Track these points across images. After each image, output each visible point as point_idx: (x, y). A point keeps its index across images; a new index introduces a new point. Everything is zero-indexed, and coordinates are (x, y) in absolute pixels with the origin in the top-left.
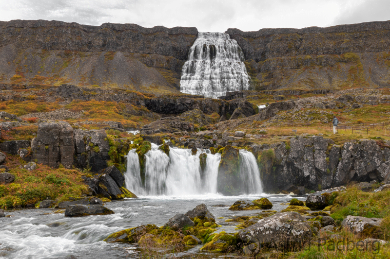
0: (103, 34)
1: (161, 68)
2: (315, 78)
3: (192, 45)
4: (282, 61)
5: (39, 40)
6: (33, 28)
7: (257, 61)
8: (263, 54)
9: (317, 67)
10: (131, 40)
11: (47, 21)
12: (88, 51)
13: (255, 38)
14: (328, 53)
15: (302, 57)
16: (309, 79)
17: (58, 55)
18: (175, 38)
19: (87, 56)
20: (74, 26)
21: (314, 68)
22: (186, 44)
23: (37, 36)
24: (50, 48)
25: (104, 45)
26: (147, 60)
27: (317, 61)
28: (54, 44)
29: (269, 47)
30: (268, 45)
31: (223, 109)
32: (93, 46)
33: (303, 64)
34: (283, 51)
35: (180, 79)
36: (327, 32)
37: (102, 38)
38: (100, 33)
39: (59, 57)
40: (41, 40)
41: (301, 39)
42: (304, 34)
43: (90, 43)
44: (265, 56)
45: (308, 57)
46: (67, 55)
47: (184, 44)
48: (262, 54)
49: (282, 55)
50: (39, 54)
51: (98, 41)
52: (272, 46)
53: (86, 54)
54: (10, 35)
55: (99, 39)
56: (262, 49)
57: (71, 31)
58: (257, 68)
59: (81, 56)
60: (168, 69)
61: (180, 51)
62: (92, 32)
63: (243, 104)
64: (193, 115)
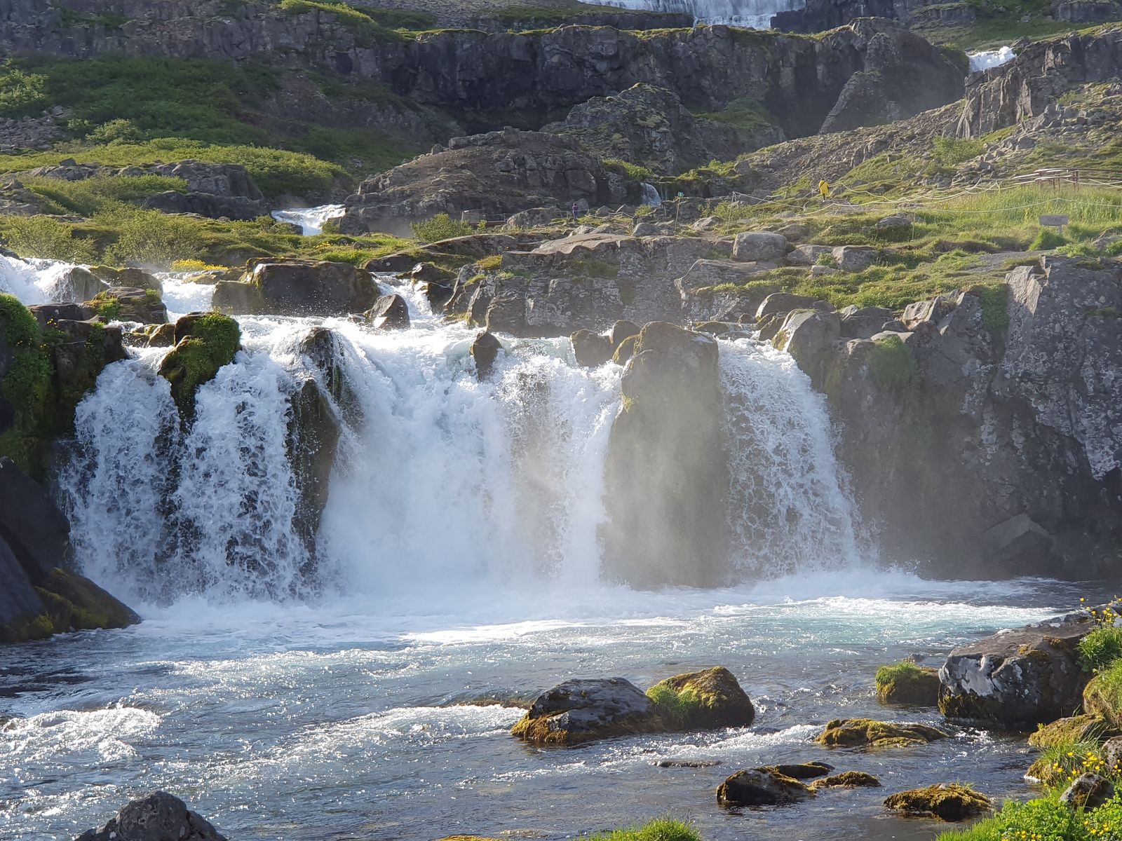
31: (787, 76)
63: (894, 51)
64: (632, 117)
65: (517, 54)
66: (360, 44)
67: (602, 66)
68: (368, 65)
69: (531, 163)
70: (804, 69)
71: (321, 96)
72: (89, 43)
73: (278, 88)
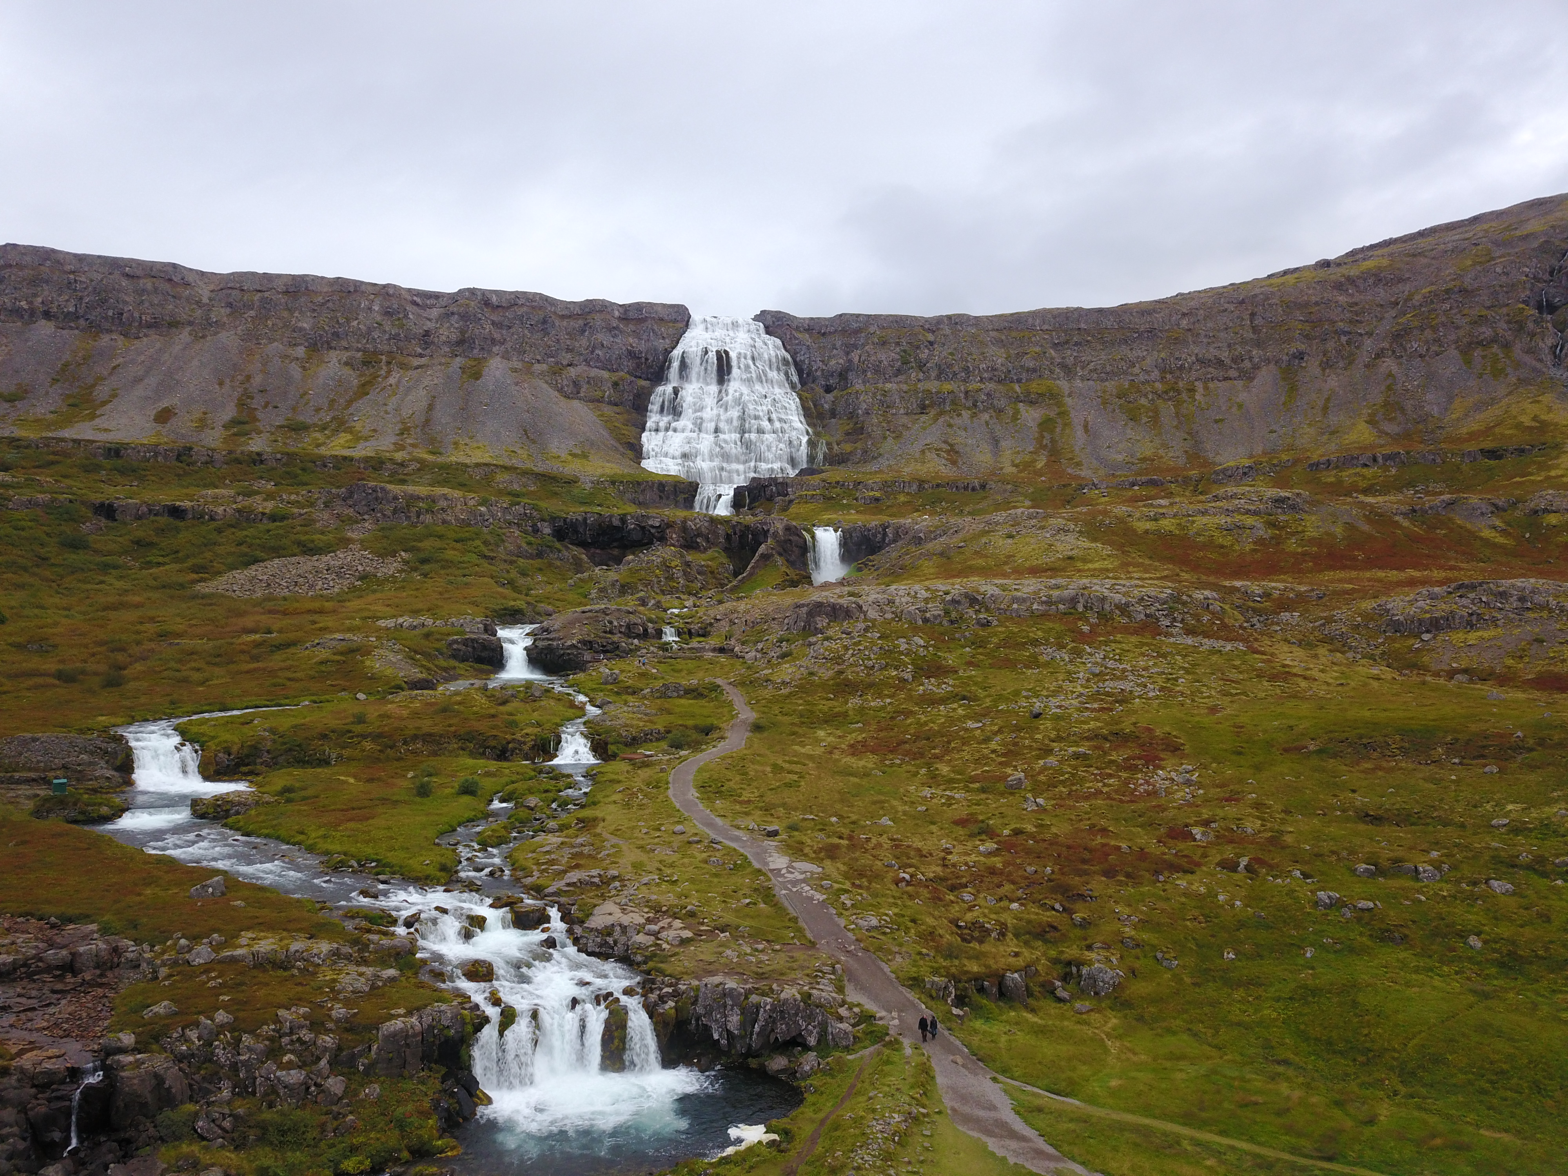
0: (459, 314)
1: (598, 401)
2: (959, 440)
3: (673, 348)
4: (885, 393)
5: (300, 324)
6: (287, 292)
7: (828, 389)
8: (843, 375)
9: (966, 414)
10: (526, 332)
11: (323, 278)
12: (421, 356)
13: (824, 334)
14: (991, 379)
15: (933, 386)
16: (945, 442)
17: (346, 364)
18: (634, 328)
19: (416, 368)
20: (387, 292)
21: (959, 415)
22: (661, 344)
23: (296, 314)
24: (325, 346)
25: (461, 342)
26: (565, 382)
27: (966, 398)
28: (336, 335)
29: (856, 360)
30: (855, 356)
31: (736, 540)
32: (433, 343)
33: (932, 405)
34: (890, 371)
35: (643, 430)
36: (990, 327)
37: (457, 325)
38: (453, 314)
39: (347, 371)
40: (305, 325)
41: (931, 343)
42: (938, 329)
43: (427, 333)
44: (846, 379)
45: (947, 387)
46: (366, 363)
47: (655, 343)
48: (840, 374)
49: (887, 380)
50: (297, 359)
51: (447, 332)
52: (863, 358)
53: (416, 362)
54: (228, 310)
55: (448, 328)
56: (841, 361)
57: (381, 306)
58: (826, 406)
59: (403, 366)
60: (616, 405)
61: (647, 359)
62: (431, 307)
63: (781, 533)
64: (664, 563)
65: (616, 522)
66: (543, 520)
67: (653, 531)
68: (547, 530)
69: (615, 623)
70: (743, 536)
71: (524, 545)
72: (418, 517)
73: (503, 541)
